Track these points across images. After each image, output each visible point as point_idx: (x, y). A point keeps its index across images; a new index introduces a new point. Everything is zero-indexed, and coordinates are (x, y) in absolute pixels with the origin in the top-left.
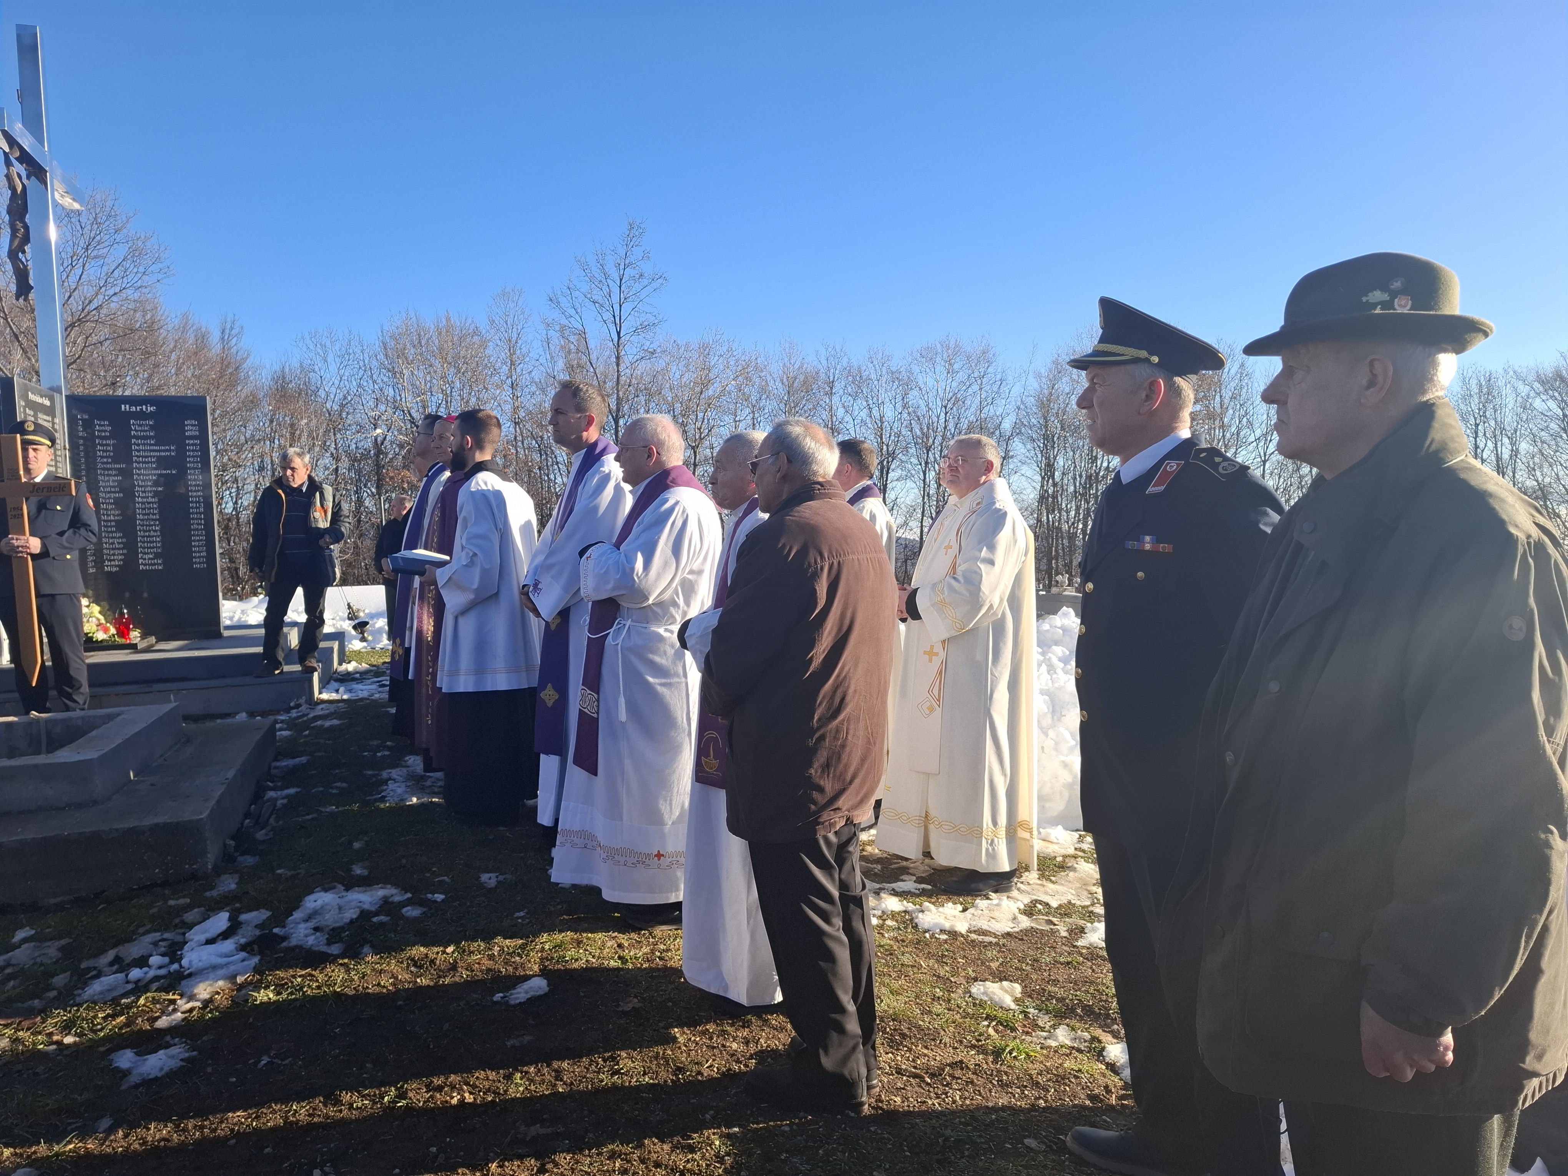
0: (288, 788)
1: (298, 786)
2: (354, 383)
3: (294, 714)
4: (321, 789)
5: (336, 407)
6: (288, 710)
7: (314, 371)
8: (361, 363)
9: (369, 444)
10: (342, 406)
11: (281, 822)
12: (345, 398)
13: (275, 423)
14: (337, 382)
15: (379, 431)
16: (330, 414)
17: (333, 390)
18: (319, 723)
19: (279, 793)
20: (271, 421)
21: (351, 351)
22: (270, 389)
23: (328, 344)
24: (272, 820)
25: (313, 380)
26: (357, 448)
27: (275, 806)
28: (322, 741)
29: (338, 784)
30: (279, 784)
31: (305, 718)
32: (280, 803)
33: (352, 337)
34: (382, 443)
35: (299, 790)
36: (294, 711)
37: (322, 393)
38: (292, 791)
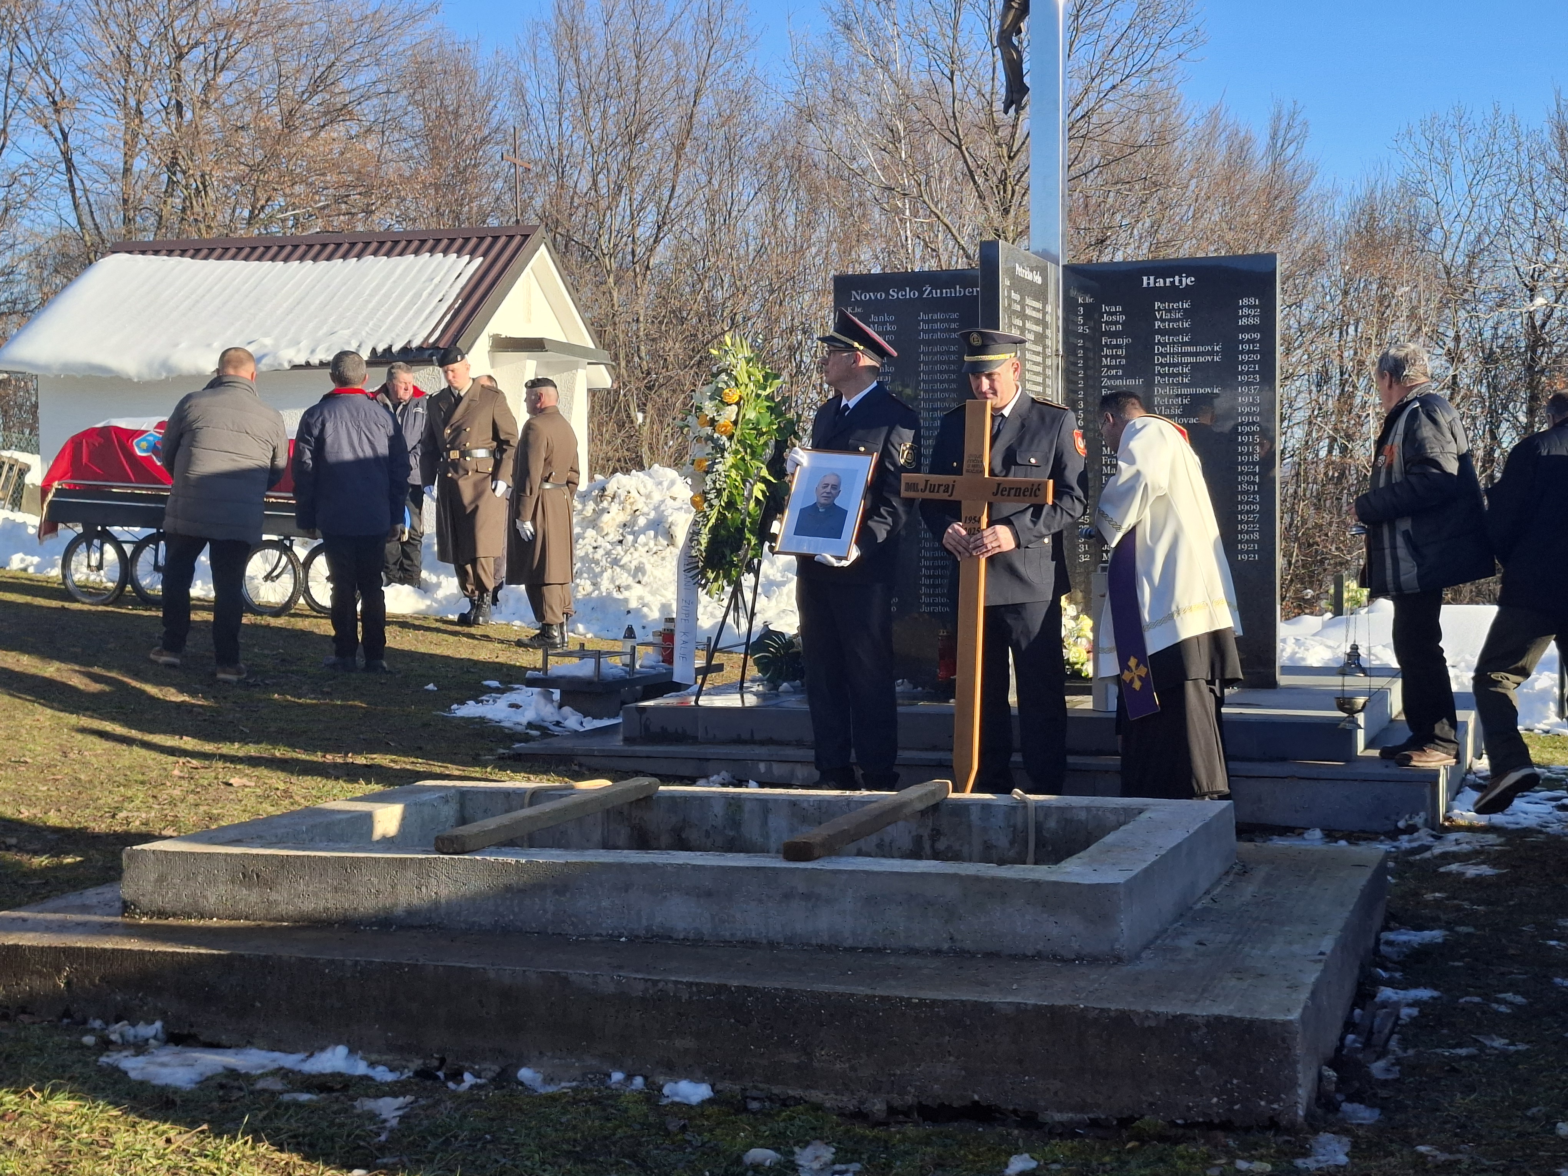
0: (1416, 986)
1: (1435, 987)
2: (1498, 211)
3: (1404, 842)
4: (1477, 999)
5: (1460, 259)
6: (1394, 834)
7: (1424, 194)
8: (1514, 171)
9: (1517, 329)
10: (1472, 257)
11: (1411, 1052)
12: (1479, 239)
13: (1350, 298)
14: (1465, 211)
15: (1539, 301)
16: (1448, 273)
17: (1458, 227)
18: (1454, 867)
19: (1402, 993)
20: (1346, 293)
21: (1496, 149)
22: (1347, 232)
23: (1455, 139)
24: (1393, 1044)
25: (1423, 211)
26: (1495, 337)
27: (1398, 1018)
28: (1466, 905)
29: (1509, 996)
30: (1398, 975)
31: (1427, 855)
32: (1405, 1012)
33: (1500, 120)
34: (1543, 325)
35: (1436, 994)
36: (1405, 837)
37: (1437, 235)
38: (1424, 994)
